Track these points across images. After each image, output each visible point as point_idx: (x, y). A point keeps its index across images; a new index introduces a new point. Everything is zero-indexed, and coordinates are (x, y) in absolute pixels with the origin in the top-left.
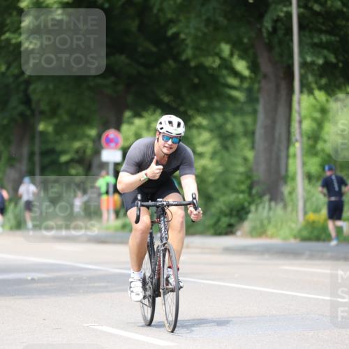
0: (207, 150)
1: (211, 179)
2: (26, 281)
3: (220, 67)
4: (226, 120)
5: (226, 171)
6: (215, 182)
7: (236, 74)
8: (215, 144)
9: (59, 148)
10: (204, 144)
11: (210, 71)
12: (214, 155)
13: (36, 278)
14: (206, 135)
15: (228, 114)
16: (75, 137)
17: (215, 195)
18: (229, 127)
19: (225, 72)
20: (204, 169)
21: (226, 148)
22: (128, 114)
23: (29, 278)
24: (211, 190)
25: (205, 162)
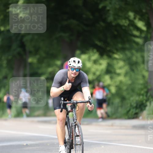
0: (122, 71)
1: (125, 88)
2: (23, 146)
3: (129, 25)
4: (133, 54)
5: (133, 83)
6: (127, 89)
7: (138, 29)
8: (127, 68)
9: (40, 71)
10: (120, 68)
11: (124, 28)
12: (126, 74)
13: (28, 144)
14: (121, 63)
15: (134, 52)
16: (49, 66)
17: (127, 97)
18: (134, 59)
19: (131, 28)
20: (121, 82)
21: (132, 70)
22: (78, 52)
23: (25, 144)
24: (125, 94)
25: (121, 78)
